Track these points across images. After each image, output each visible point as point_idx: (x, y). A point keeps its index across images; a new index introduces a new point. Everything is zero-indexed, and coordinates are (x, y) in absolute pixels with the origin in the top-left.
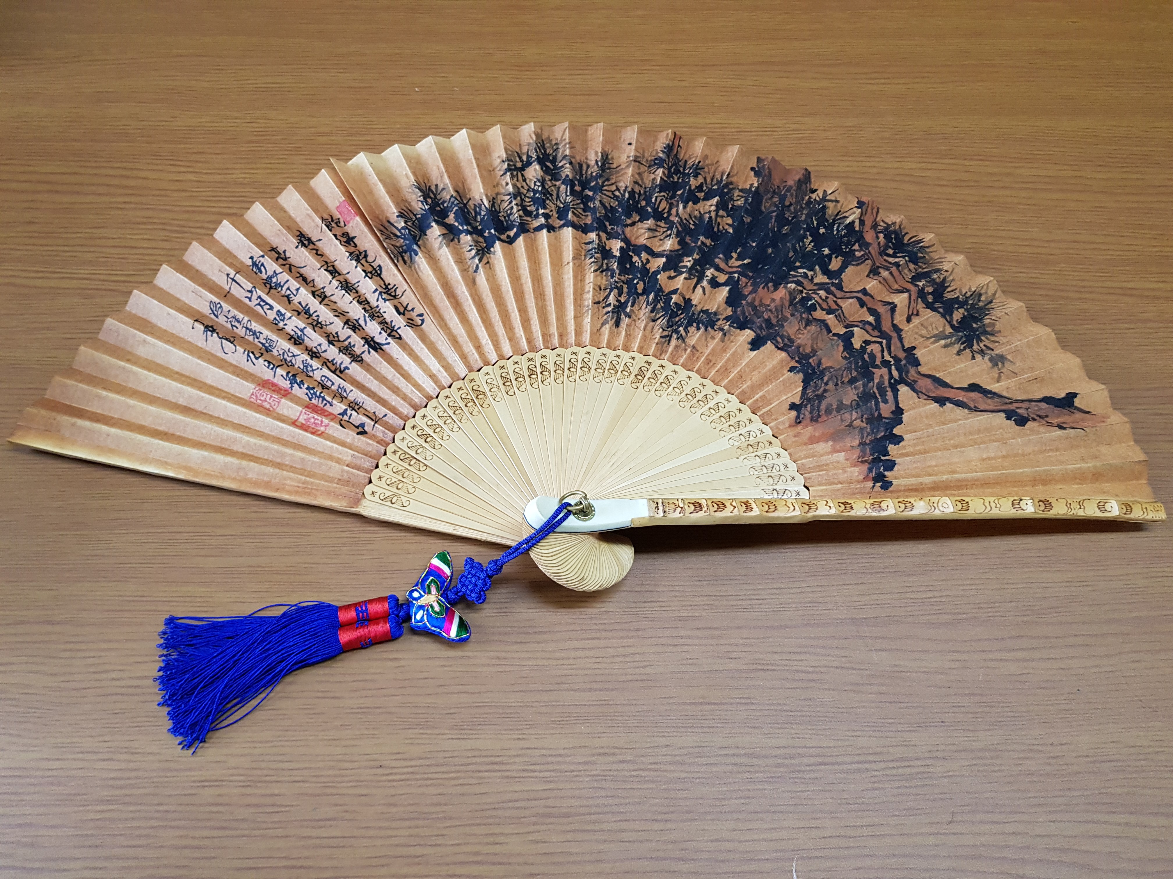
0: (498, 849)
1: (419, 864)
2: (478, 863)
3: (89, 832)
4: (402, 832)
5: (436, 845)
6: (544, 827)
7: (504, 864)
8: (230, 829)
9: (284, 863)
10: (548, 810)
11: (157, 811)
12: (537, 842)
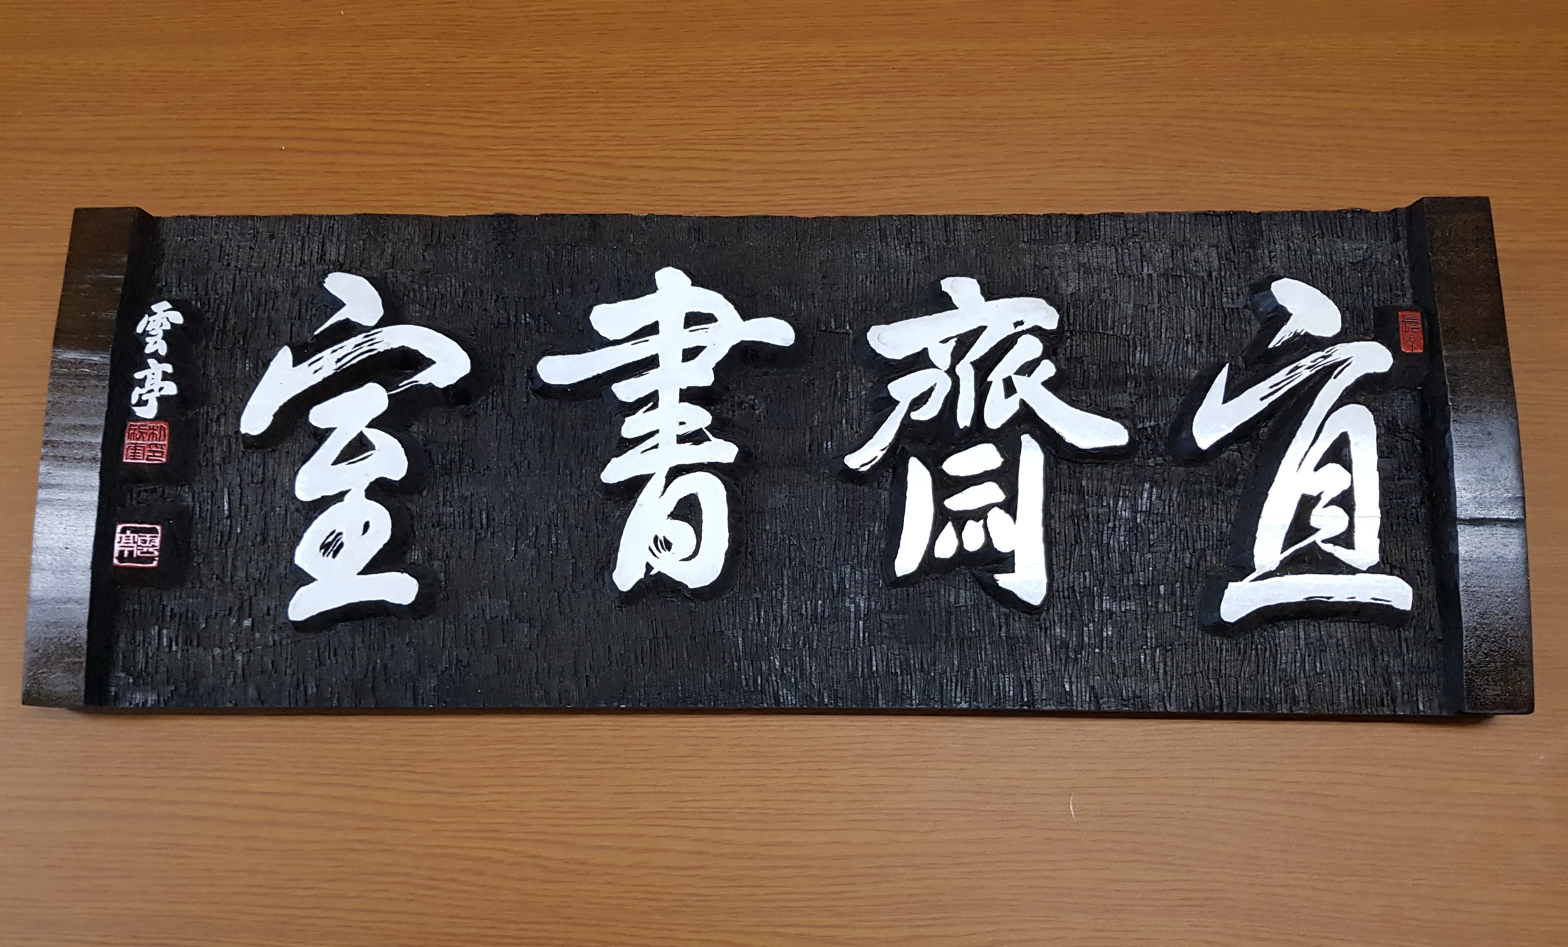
0: (824, 781)
1: (761, 791)
2: (809, 791)
3: (492, 766)
4: (747, 767)
5: (774, 777)
6: (863, 765)
7: (831, 792)
8: (606, 763)
9: (652, 789)
10: (865, 752)
11: (546, 749)
12: (856, 776)
